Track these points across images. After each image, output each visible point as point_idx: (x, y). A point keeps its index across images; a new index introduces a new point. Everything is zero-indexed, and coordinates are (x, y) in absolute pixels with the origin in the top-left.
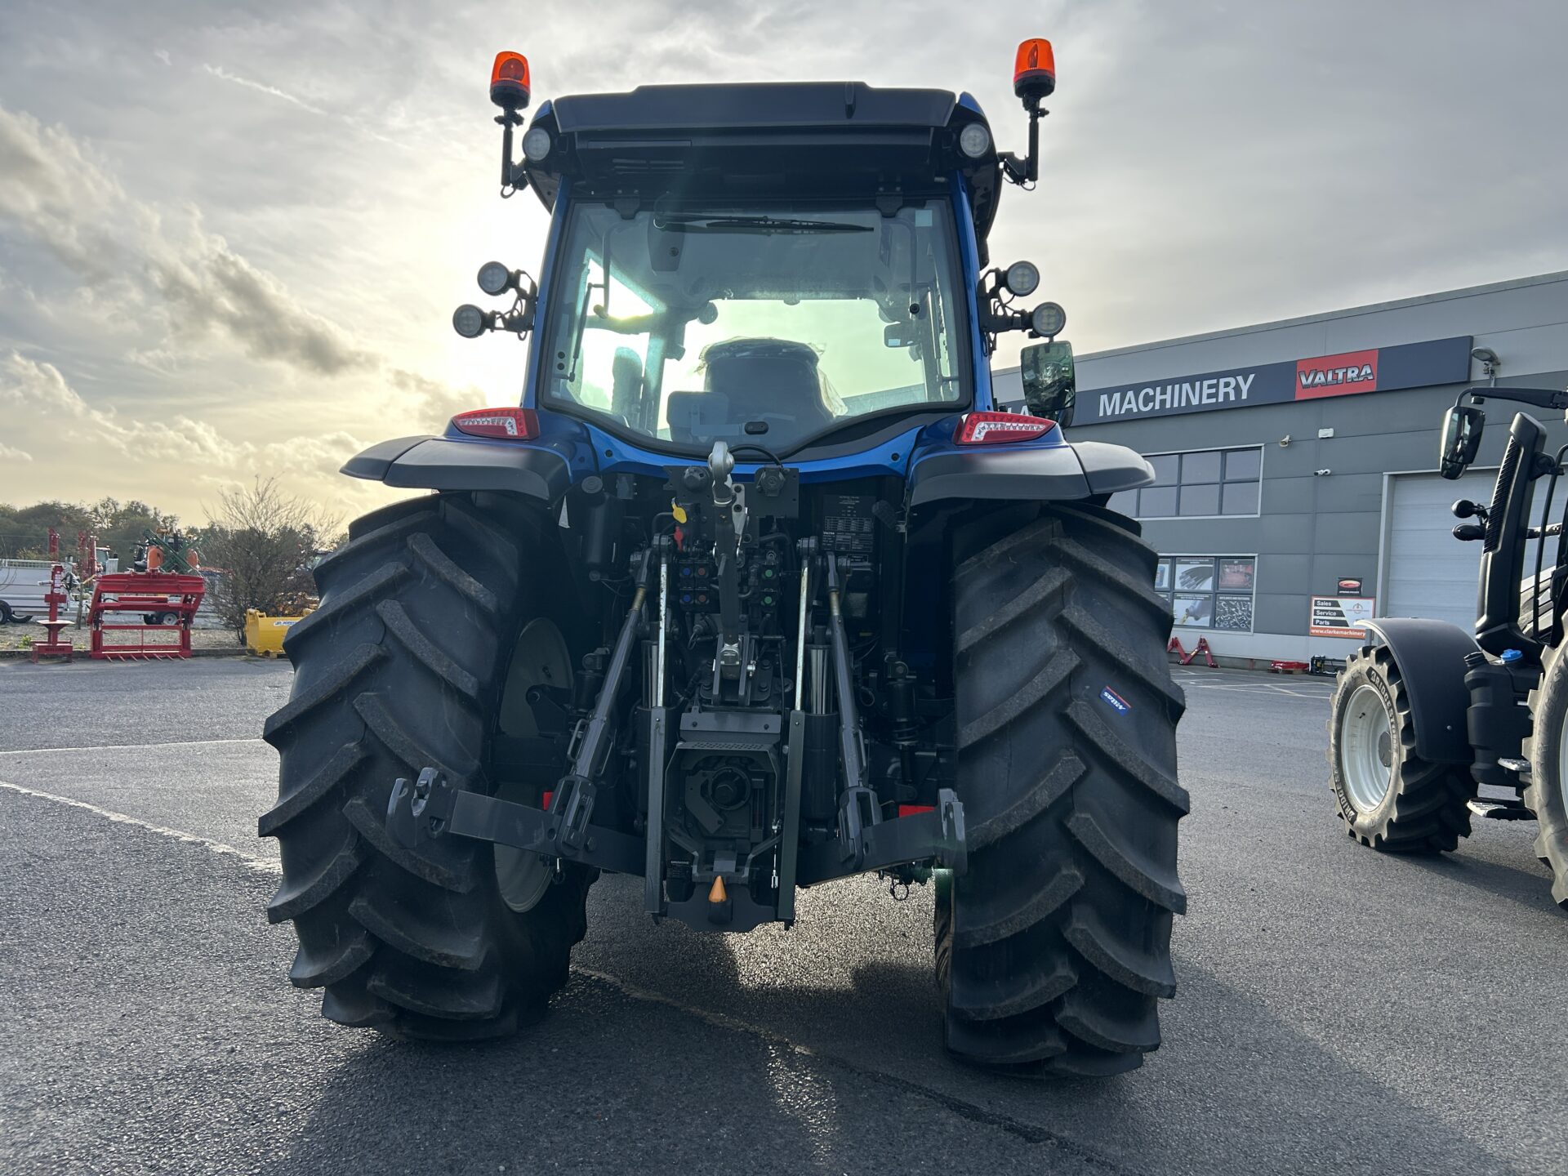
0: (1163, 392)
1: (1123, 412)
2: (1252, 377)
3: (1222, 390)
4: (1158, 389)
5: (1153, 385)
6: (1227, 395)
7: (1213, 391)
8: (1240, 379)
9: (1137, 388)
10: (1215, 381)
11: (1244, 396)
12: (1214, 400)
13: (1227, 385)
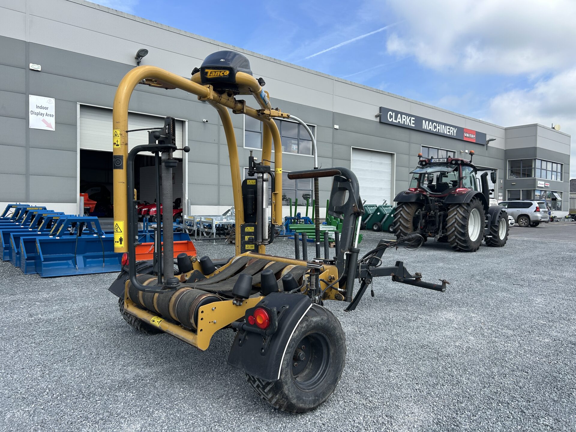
0: (439, 126)
1: (429, 129)
2: (456, 129)
3: (451, 131)
4: (437, 124)
5: (437, 122)
6: (452, 132)
7: (449, 130)
8: (454, 128)
9: (433, 122)
10: (449, 127)
11: (455, 135)
12: (449, 134)
13: (452, 130)
